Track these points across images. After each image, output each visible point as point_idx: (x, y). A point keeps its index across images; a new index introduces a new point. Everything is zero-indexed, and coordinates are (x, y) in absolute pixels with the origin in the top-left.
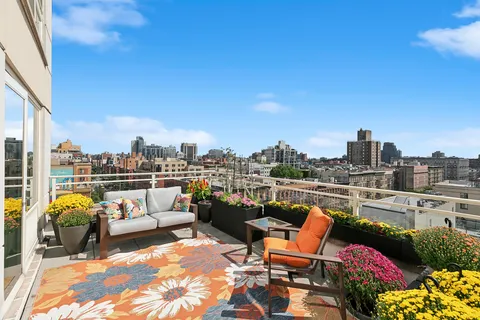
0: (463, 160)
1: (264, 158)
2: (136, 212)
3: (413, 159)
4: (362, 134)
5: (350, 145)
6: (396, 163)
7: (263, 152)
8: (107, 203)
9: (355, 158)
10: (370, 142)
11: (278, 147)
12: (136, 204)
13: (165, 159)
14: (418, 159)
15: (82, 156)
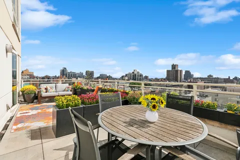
0: (221, 79)
1: (127, 78)
2: (51, 90)
3: (198, 78)
4: (174, 66)
5: (168, 71)
6: (189, 80)
7: (126, 75)
8: (41, 87)
9: (170, 78)
10: (177, 71)
11: (133, 73)
12: (51, 88)
13: (77, 79)
14: (200, 78)
15: (34, 77)
